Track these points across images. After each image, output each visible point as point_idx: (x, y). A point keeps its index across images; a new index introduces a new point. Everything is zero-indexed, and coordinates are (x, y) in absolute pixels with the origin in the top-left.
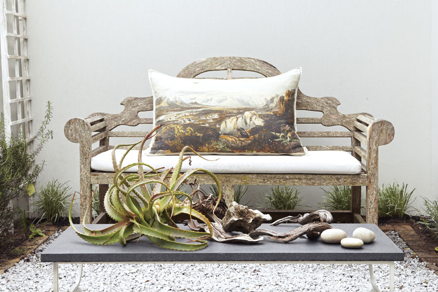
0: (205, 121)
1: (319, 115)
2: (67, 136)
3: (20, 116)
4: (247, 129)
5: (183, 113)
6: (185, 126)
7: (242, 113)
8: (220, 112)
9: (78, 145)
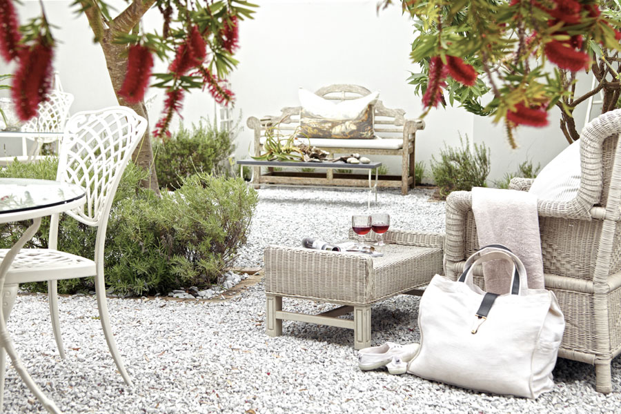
0: (324, 127)
1: (393, 119)
2: (248, 126)
3: (225, 117)
4: (347, 132)
5: (313, 120)
6: (314, 128)
7: (344, 123)
8: (332, 123)
9: (253, 131)
